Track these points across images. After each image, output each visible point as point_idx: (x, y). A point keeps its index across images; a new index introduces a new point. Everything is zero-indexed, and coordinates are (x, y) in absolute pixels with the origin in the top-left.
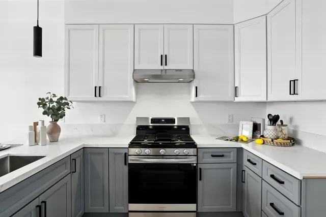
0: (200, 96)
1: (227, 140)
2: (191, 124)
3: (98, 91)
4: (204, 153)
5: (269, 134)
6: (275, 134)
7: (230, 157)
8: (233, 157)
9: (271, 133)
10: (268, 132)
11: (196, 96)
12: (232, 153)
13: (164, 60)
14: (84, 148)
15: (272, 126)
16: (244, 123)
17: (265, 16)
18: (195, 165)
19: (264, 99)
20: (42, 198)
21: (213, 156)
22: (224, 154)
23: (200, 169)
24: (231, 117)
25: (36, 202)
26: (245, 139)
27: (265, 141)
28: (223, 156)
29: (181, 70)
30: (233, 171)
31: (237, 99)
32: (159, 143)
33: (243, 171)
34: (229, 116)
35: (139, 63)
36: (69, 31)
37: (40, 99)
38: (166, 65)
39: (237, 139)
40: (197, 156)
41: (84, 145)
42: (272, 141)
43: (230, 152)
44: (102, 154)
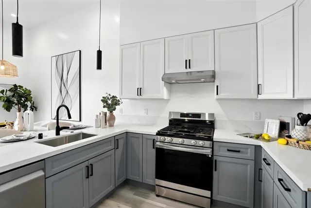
0: (222, 94)
1: (247, 137)
2: (217, 119)
3: (140, 91)
4: (220, 146)
5: (297, 134)
6: (305, 135)
7: (247, 153)
8: (250, 154)
9: (299, 133)
10: (295, 132)
11: (217, 94)
12: (249, 149)
13: (188, 64)
14: (127, 132)
15: (301, 127)
16: (270, 121)
17: (292, 6)
18: (210, 156)
19: (291, 97)
20: (90, 162)
21: (228, 150)
22: (240, 150)
23: (216, 161)
24: (259, 114)
25: (86, 164)
26: (266, 138)
27: (289, 142)
28: (239, 151)
29: (202, 72)
30: (250, 168)
31: (260, 97)
32: (182, 134)
33: (260, 169)
34: (256, 113)
35: (169, 68)
36: (122, 49)
37: (103, 97)
38: (190, 68)
39: (258, 137)
40: (213, 148)
41: (127, 130)
42: (298, 142)
43: (247, 149)
44: (138, 138)
